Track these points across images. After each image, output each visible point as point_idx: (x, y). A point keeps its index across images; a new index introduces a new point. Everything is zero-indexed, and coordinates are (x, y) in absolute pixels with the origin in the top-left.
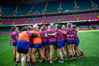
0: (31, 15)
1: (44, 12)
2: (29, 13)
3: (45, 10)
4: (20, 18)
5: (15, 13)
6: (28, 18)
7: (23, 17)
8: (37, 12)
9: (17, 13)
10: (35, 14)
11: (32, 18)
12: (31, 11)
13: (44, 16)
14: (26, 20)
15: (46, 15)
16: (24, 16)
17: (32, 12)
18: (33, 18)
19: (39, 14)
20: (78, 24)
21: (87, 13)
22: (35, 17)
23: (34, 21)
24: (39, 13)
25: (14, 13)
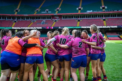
0: (39, 15)
1: (57, 12)
2: (36, 12)
3: (58, 9)
4: (23, 18)
5: (17, 11)
6: (34, 19)
7: (27, 18)
8: (47, 11)
9: (19, 11)
10: (44, 13)
11: (40, 19)
12: (39, 10)
13: (57, 17)
14: (31, 21)
15: (60, 17)
16: (29, 15)
17: (41, 11)
18: (42, 19)
19: (50, 15)
20: (105, 31)
21: (117, 17)
22: (44, 17)
23: (43, 24)
24: (50, 12)
25: (15, 11)
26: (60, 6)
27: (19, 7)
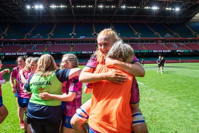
0: (29, 39)
1: (49, 37)
2: (26, 37)
3: (51, 33)
4: (11, 42)
5: (4, 35)
6: (24, 44)
7: (16, 43)
8: (39, 36)
9: (6, 35)
10: (35, 38)
11: (30, 44)
12: (29, 34)
13: (49, 42)
14: (20, 46)
15: (53, 42)
16: (18, 40)
17: (31, 36)
18: (33, 44)
19: (41, 39)
22: (35, 42)
23: (34, 49)
24: (42, 37)
25: (1, 35)
26: (53, 31)
27: (6, 31)
